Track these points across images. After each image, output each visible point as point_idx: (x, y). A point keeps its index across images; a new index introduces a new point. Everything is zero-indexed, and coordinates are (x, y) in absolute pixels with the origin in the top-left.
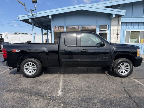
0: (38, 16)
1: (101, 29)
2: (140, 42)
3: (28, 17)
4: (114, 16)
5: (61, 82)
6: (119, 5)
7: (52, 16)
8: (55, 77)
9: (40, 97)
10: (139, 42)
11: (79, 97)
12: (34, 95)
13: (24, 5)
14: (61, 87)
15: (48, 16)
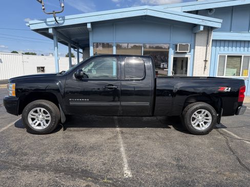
0: (67, 23)
1: (178, 51)
2: (242, 75)
3: (47, 25)
4: (202, 28)
5: (122, 149)
6: (210, 10)
7: (92, 24)
8: (109, 139)
9: (93, 182)
10: (239, 75)
11: (166, 179)
12: (80, 177)
13: (41, 2)
14: (125, 160)
15: (85, 24)
